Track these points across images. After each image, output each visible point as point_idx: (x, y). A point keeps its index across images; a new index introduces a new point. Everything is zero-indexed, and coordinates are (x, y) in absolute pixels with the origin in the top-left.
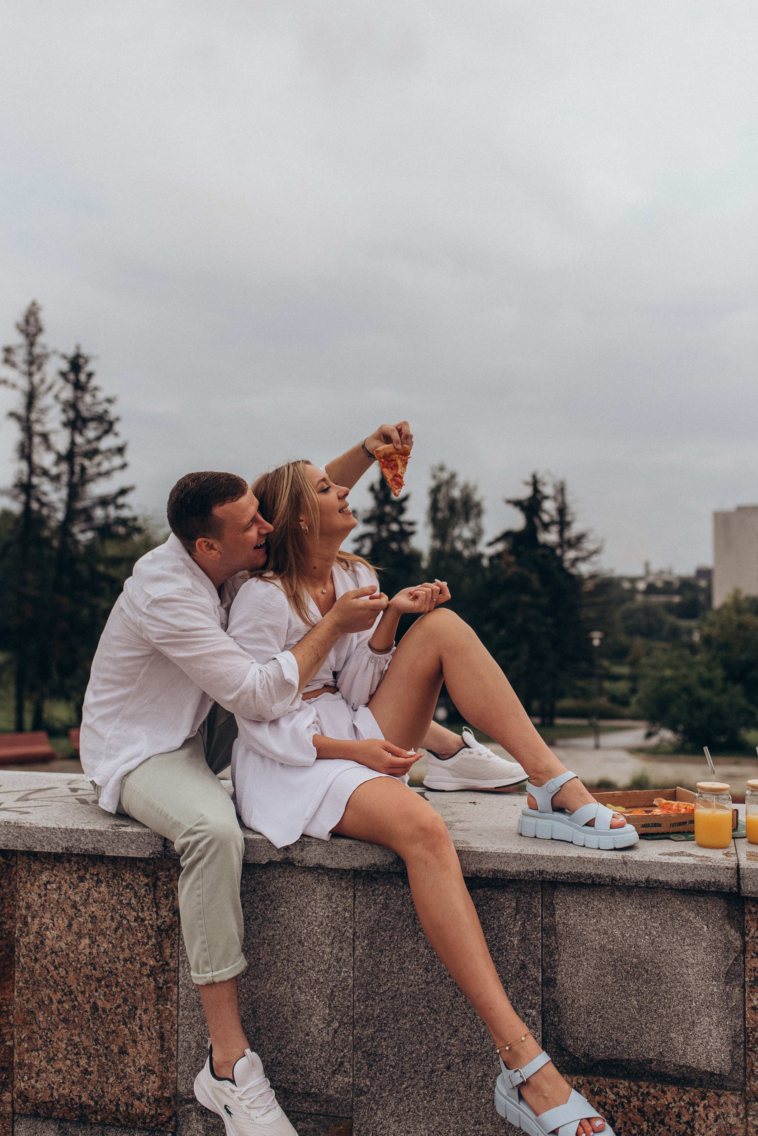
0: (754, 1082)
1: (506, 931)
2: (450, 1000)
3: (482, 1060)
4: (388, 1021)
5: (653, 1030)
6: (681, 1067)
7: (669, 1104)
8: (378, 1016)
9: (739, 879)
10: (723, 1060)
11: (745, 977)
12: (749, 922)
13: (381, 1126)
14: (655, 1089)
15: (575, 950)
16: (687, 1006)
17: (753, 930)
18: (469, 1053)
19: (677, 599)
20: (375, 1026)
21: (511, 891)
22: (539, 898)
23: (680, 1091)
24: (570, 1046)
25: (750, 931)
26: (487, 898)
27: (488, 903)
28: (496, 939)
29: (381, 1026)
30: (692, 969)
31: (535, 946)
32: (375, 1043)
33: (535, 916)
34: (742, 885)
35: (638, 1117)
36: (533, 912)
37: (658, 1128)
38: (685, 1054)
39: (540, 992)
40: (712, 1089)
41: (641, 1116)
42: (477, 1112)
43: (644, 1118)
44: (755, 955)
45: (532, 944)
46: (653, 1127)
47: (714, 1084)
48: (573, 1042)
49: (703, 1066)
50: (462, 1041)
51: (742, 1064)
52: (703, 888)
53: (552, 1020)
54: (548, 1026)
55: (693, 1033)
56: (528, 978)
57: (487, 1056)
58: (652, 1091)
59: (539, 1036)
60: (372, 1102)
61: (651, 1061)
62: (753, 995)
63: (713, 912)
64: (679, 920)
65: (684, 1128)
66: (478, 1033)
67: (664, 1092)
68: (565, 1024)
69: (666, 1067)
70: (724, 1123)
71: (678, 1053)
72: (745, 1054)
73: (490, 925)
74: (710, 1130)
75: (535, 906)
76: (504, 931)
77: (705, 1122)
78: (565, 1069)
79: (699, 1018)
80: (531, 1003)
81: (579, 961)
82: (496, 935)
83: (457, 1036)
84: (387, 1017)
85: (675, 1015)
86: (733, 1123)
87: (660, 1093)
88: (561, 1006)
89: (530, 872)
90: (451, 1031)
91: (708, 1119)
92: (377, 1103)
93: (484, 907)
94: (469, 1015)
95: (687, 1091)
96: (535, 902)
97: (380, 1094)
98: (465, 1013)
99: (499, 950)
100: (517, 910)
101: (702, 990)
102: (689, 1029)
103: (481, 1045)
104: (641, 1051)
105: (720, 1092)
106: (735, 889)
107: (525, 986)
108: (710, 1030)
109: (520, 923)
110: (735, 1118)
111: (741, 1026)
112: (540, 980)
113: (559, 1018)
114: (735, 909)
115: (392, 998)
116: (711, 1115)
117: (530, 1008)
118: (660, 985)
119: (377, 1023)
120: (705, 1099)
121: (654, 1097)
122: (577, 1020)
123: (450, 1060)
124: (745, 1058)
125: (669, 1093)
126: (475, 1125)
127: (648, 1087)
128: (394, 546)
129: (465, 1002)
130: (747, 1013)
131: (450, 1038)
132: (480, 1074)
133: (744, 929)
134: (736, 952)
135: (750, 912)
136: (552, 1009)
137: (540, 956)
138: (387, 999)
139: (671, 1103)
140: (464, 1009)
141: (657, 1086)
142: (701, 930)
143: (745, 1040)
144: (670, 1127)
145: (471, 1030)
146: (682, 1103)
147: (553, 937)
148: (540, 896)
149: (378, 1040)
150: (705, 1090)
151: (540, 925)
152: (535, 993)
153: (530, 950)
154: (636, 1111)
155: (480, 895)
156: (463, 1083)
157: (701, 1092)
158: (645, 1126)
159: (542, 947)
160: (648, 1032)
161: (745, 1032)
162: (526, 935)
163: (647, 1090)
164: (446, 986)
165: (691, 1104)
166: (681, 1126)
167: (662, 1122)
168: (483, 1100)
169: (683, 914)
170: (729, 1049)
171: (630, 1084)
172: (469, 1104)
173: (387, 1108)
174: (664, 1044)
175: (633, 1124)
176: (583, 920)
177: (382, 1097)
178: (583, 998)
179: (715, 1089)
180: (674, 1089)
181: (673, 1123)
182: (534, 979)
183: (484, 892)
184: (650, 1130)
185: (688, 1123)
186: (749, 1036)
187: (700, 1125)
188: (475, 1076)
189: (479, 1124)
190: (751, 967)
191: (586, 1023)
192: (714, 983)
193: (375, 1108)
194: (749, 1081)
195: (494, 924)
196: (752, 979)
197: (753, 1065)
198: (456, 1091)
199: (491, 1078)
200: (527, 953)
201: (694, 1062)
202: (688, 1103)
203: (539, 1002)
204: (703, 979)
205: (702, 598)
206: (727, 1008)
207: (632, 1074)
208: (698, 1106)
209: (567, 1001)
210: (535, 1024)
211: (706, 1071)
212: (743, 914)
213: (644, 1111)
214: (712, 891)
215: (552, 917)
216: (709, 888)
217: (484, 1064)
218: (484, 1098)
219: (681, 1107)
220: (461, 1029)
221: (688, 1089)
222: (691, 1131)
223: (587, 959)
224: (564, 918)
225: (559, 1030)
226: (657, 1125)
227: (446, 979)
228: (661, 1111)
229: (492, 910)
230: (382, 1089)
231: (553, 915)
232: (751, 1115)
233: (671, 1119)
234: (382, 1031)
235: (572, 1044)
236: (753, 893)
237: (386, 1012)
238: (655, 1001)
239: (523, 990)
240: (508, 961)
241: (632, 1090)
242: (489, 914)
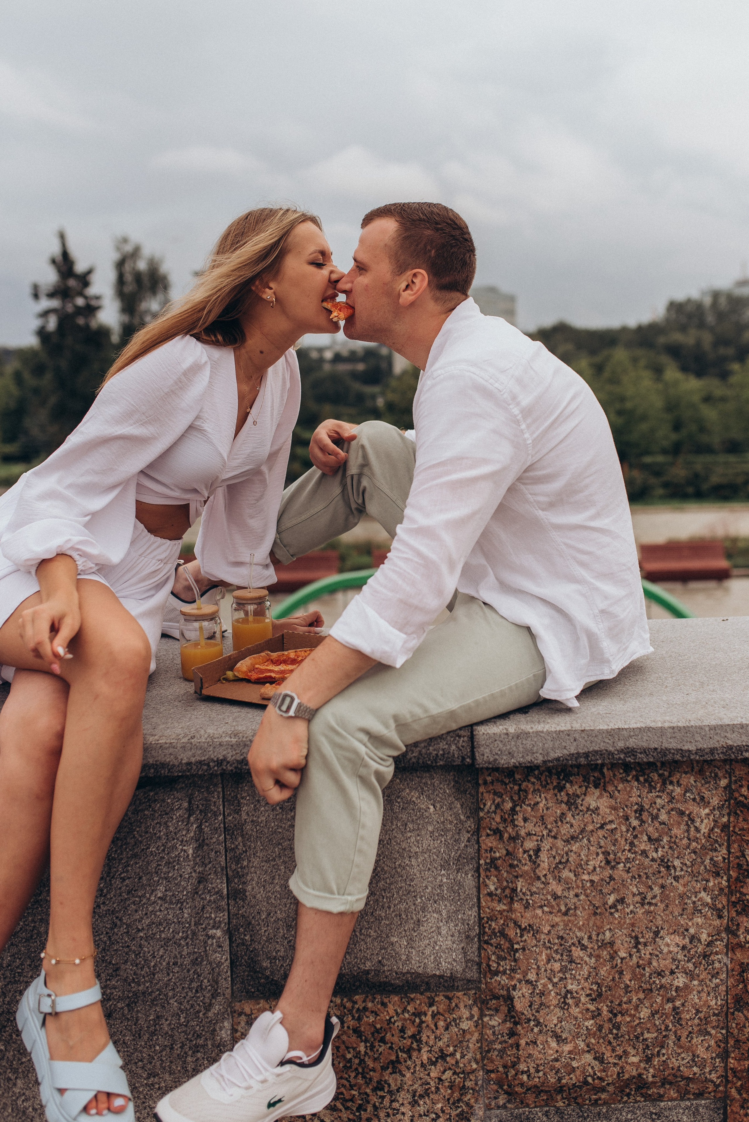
0: (491, 979)
1: (178, 839)
2: (107, 933)
3: (153, 1001)
4: (23, 969)
5: (370, 936)
6: (404, 974)
7: (391, 1018)
8: (9, 965)
9: (473, 748)
10: (454, 960)
11: (479, 859)
12: (484, 794)
13: (23, 1098)
14: (373, 1002)
15: (269, 852)
16: (410, 904)
17: (489, 804)
18: (135, 994)
19: (361, 367)
20: (5, 978)
21: (182, 788)
22: (219, 792)
23: (403, 1000)
24: (266, 968)
25: (485, 805)
26: (149, 800)
27: (150, 806)
28: (164, 850)
29: (14, 977)
30: (417, 858)
31: (216, 852)
32: (7, 999)
33: (215, 815)
34: (477, 754)
35: (354, 1038)
36: (212, 810)
37: (377, 1047)
38: (409, 958)
39: (226, 907)
40: (441, 991)
41: (357, 1037)
42: (151, 1063)
43: (361, 1038)
44: (492, 833)
45: (212, 850)
46: (372, 1047)
47: (444, 986)
48: (271, 963)
49: (431, 969)
50: (125, 980)
51: (476, 959)
52: (429, 762)
53: (243, 939)
54: (237, 946)
55: (419, 934)
56: (209, 892)
57: (160, 995)
58: (370, 1005)
59: (227, 960)
60: (9, 1070)
61: (368, 972)
62: (489, 879)
63: (441, 788)
64: (399, 803)
65: (409, 1043)
66: (146, 969)
67: (384, 1005)
68: (259, 943)
69: (386, 977)
70: (456, 1030)
71: (400, 959)
72: (479, 949)
73: (155, 834)
74: (439, 1040)
75: (215, 802)
76: (174, 839)
77: (433, 1032)
78: (262, 993)
79: (425, 916)
80: (215, 922)
81: (274, 866)
82: (163, 845)
83: (119, 975)
84: (22, 964)
85: (396, 916)
86: (466, 1028)
87: (379, 1006)
88: (253, 922)
89: (205, 764)
90: (111, 971)
91: (437, 1028)
92: (15, 1071)
93: (146, 812)
94: (133, 948)
95: (412, 999)
96: (214, 797)
97: (19, 1059)
98: (128, 946)
99: (168, 863)
100: (190, 811)
101: (428, 882)
102: (413, 930)
103: (151, 983)
104: (356, 963)
105: (450, 994)
106: (468, 760)
107: (206, 902)
108: (439, 928)
109: (195, 826)
110: (469, 1022)
111: (475, 916)
112: (225, 892)
113: (251, 936)
114: (467, 781)
115: (27, 940)
116: (441, 1024)
117: (213, 927)
118: (377, 883)
119: (8, 974)
120: (433, 1005)
121: (372, 1012)
122: (275, 936)
123: (110, 1006)
124: (479, 953)
125: (390, 1006)
126: (148, 1078)
127: (364, 1001)
128: (81, 321)
129: (128, 932)
130: (482, 900)
131: (109, 980)
132: (152, 1017)
133: (478, 803)
134: (468, 832)
135: (485, 783)
136: (242, 926)
137: (223, 864)
138: (20, 942)
139: (393, 1017)
140: (126, 942)
141: (375, 998)
142: (426, 811)
143: (480, 932)
144: (392, 1043)
145: (136, 966)
146: (407, 1015)
147: (240, 839)
148: (220, 789)
149: (11, 994)
150: (433, 995)
151: (222, 825)
152: (219, 909)
153: (210, 858)
154: (351, 1032)
155: (139, 797)
156: (130, 1031)
157: (429, 998)
158: (362, 1048)
159: (226, 851)
160: (363, 940)
161: (480, 923)
162: (203, 840)
163: (364, 1005)
164: (99, 916)
165: (418, 1014)
166: (405, 1041)
167: (383, 1040)
168: (158, 1048)
169: (404, 794)
170: (461, 946)
171: (342, 1000)
172: (140, 1055)
173: (30, 1075)
174: (383, 951)
175: (347, 1048)
176: (277, 815)
177: (22, 1063)
178: (280, 909)
179: (445, 991)
180: (396, 999)
181: (396, 1039)
182: (217, 893)
183: (145, 793)
184: (368, 1051)
185: (413, 1037)
186: (485, 927)
187: (428, 1037)
188: (146, 1020)
189: (154, 1077)
190: (486, 848)
191: (286, 938)
192: (443, 872)
193: (13, 1078)
194: (485, 978)
195: (160, 831)
196: (488, 861)
197: (489, 959)
198: (121, 1042)
199: (166, 1020)
200: (207, 861)
201: (420, 967)
202: (413, 1014)
203: (224, 919)
204: (429, 869)
205: (384, 365)
206: (459, 900)
207: (345, 988)
208: (426, 1015)
209: (261, 916)
210: (220, 946)
211: (435, 975)
212: (478, 785)
213: (360, 1031)
214: (440, 765)
215: (238, 813)
216: (436, 762)
217: (157, 1005)
218: (158, 1045)
219: (405, 1020)
220: (123, 967)
221: (412, 996)
222: (418, 1046)
223: (285, 862)
224: (253, 815)
225: (252, 951)
226: (377, 1044)
227: (100, 907)
228: (381, 1028)
229: (157, 815)
230: (21, 1054)
231: (238, 812)
232: (486, 1015)
233: (393, 1035)
234: (16, 982)
235: (269, 965)
236: (490, 763)
237: (20, 959)
238: (371, 902)
239: (203, 908)
240: (181, 876)
241: (345, 1008)
242: (153, 820)
